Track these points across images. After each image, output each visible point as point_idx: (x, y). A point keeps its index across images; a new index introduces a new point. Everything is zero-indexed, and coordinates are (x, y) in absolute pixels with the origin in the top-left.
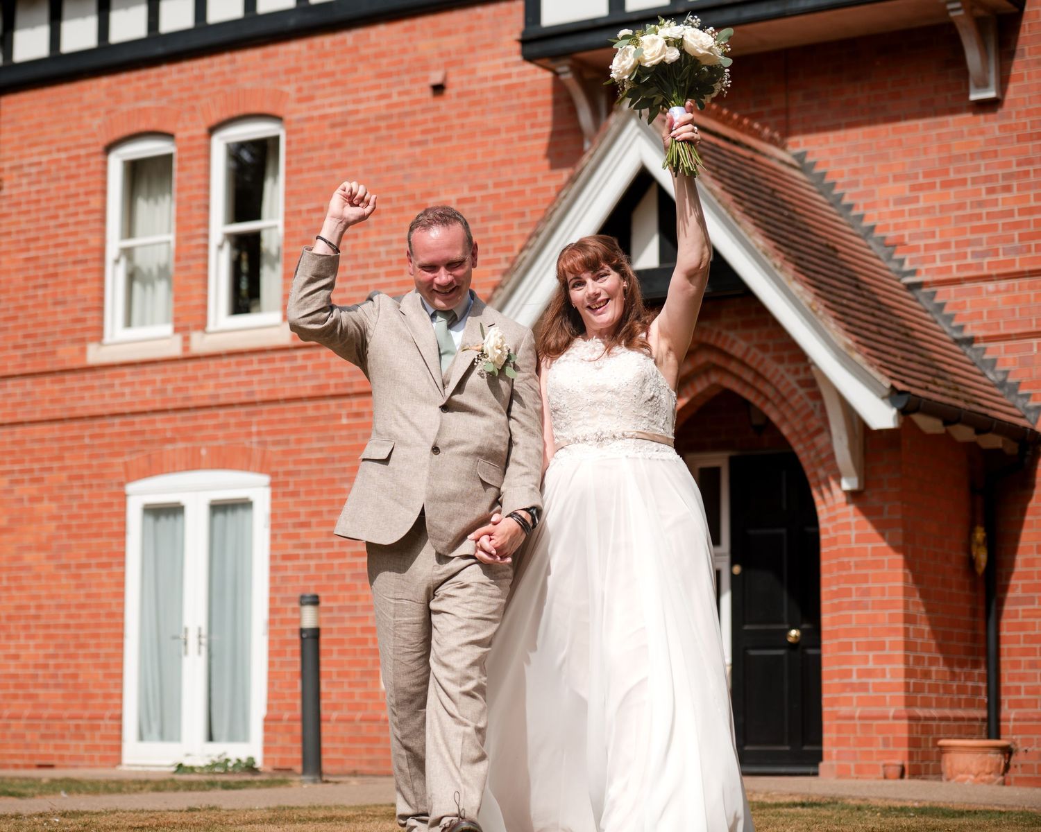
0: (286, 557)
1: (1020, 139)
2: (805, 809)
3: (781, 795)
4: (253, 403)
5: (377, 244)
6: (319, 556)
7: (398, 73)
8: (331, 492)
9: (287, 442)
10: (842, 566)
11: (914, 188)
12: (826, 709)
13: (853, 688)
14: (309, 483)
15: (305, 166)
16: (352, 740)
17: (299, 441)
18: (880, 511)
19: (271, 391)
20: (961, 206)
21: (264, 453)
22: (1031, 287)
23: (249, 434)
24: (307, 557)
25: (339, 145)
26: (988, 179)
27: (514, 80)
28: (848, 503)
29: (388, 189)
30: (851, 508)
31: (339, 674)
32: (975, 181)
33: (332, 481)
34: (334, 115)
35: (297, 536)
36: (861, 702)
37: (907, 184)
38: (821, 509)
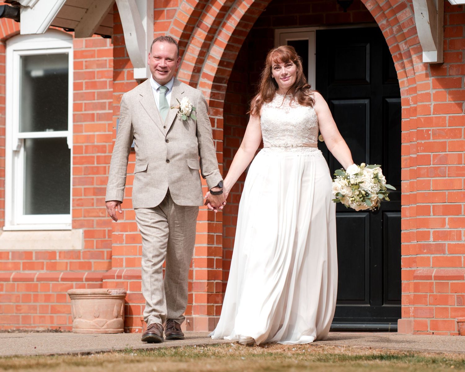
2: (384, 362)
3: (361, 349)
10: (421, 135)
12: (404, 269)
13: (429, 249)
18: (457, 83)
28: (427, 76)
30: (431, 80)
36: (438, 262)
38: (402, 80)
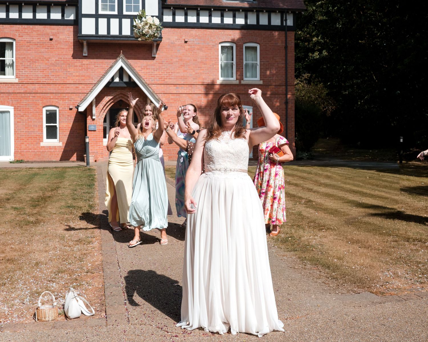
0: (18, 122)
1: (159, 63)
4: (10, 93)
5: (38, 66)
6: (26, 122)
7: (42, 35)
8: (28, 110)
9: (18, 101)
11: (142, 69)
14: (23, 108)
15: (21, 49)
16: (34, 155)
17: (21, 101)
19: (13, 91)
20: (149, 73)
21: (12, 103)
22: (160, 86)
23: (9, 99)
24: (23, 122)
25: (29, 46)
26: (154, 69)
27: (67, 40)
29: (40, 56)
31: (31, 143)
32: (152, 69)
33: (29, 108)
34: (28, 40)
35: (21, 118)
37: (140, 68)
